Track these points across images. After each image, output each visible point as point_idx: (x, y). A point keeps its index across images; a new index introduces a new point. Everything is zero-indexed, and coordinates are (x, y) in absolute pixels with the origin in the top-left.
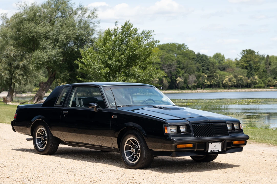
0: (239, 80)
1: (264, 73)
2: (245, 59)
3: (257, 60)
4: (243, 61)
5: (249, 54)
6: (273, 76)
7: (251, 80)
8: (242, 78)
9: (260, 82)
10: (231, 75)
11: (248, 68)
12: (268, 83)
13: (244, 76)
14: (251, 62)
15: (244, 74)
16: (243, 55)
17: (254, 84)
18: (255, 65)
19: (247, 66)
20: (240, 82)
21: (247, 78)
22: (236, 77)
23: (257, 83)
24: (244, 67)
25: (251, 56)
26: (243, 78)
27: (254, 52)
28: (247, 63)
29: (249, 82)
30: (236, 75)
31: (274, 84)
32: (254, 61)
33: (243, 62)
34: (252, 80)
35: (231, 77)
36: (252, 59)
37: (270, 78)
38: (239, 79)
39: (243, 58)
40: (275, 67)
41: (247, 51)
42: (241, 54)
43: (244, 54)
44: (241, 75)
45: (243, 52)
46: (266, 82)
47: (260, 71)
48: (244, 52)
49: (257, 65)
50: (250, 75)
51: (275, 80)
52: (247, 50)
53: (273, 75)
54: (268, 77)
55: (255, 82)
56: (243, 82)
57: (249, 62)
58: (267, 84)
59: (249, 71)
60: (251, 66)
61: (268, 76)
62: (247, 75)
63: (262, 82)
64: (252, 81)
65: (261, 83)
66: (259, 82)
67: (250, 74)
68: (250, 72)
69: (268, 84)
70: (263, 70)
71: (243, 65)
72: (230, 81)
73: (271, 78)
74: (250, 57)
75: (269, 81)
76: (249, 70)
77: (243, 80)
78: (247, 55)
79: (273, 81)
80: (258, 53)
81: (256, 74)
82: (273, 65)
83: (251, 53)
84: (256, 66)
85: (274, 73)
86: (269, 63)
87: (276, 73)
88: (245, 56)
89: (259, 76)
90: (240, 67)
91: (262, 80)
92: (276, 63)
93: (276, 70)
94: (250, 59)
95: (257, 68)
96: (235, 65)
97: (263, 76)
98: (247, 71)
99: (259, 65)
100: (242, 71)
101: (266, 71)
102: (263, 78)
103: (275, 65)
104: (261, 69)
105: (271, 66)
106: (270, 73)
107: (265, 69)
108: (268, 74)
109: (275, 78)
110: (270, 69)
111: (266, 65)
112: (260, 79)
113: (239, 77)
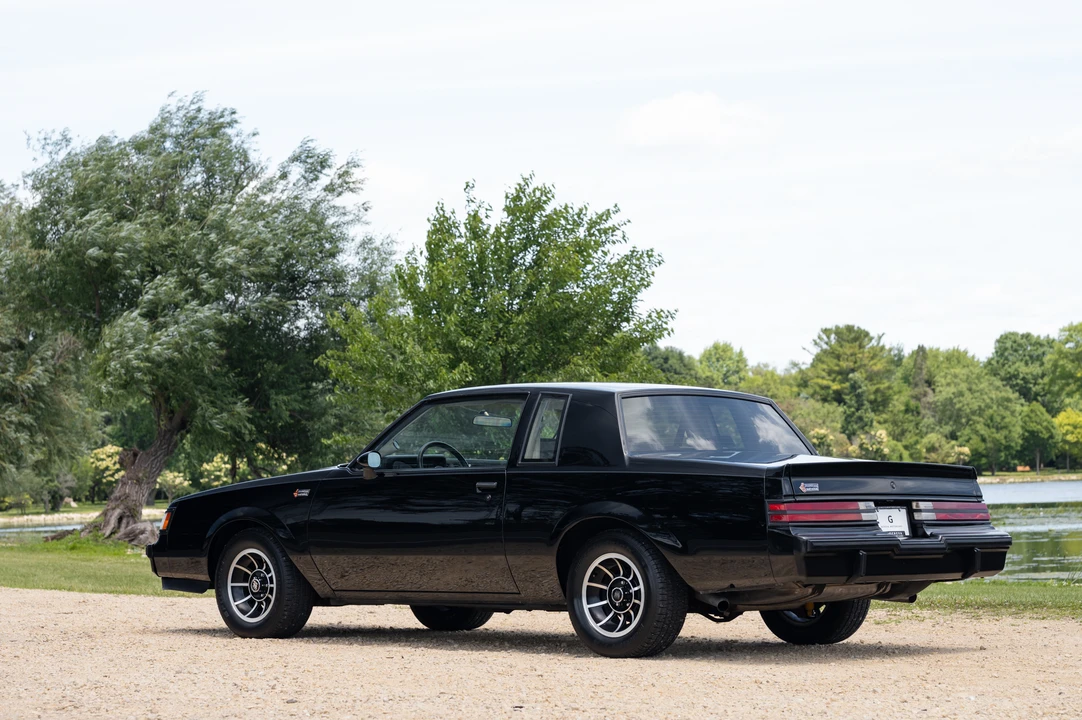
1: (909, 416)
2: (832, 363)
3: (879, 366)
4: (824, 370)
5: (848, 345)
6: (948, 429)
7: (860, 446)
8: (825, 436)
9: (898, 454)
11: (847, 398)
12: (928, 456)
13: (834, 430)
14: (855, 376)
15: (833, 421)
16: (825, 346)
18: (874, 388)
19: (843, 388)
21: (843, 437)
23: (883, 458)
24: (828, 394)
25: (856, 350)
26: (831, 437)
27: (867, 334)
28: (840, 377)
29: (853, 454)
31: (952, 459)
32: (866, 371)
33: (824, 374)
34: (865, 446)
36: (859, 364)
37: (933, 438)
38: (815, 441)
39: (825, 359)
40: (953, 393)
41: (838, 332)
42: (816, 344)
43: (827, 343)
44: (822, 428)
45: (825, 337)
46: (920, 452)
47: (895, 411)
48: (828, 337)
49: (882, 386)
50: (855, 427)
51: (953, 442)
52: (837, 327)
53: (947, 424)
54: (927, 433)
55: (878, 451)
57: (851, 375)
59: (853, 409)
60: (860, 391)
61: (924, 430)
62: (843, 427)
63: (907, 453)
64: (867, 449)
65: (900, 457)
66: (893, 451)
67: (856, 423)
68: (853, 413)
69: (926, 458)
70: (907, 405)
71: (828, 387)
73: (939, 436)
74: (852, 355)
75: (932, 449)
76: (850, 407)
77: (829, 446)
78: (841, 346)
79: (946, 447)
80: (880, 338)
81: (879, 422)
82: (942, 386)
83: (855, 339)
84: (877, 391)
85: (950, 418)
86: (926, 377)
87: (959, 417)
88: (833, 353)
89: (890, 429)
90: (812, 396)
91: (905, 443)
92: (956, 376)
93: (958, 406)
94: (851, 365)
95: (879, 399)
96: (795, 389)
97: (906, 431)
98: (841, 409)
99: (887, 385)
100: (825, 410)
101: (917, 407)
102: (908, 435)
103: (953, 385)
104: (895, 402)
105: (934, 390)
106: (934, 416)
107: (913, 403)
108: (926, 420)
109: (953, 436)
110: (931, 401)
111: (916, 385)
112: (895, 442)
113: (812, 433)
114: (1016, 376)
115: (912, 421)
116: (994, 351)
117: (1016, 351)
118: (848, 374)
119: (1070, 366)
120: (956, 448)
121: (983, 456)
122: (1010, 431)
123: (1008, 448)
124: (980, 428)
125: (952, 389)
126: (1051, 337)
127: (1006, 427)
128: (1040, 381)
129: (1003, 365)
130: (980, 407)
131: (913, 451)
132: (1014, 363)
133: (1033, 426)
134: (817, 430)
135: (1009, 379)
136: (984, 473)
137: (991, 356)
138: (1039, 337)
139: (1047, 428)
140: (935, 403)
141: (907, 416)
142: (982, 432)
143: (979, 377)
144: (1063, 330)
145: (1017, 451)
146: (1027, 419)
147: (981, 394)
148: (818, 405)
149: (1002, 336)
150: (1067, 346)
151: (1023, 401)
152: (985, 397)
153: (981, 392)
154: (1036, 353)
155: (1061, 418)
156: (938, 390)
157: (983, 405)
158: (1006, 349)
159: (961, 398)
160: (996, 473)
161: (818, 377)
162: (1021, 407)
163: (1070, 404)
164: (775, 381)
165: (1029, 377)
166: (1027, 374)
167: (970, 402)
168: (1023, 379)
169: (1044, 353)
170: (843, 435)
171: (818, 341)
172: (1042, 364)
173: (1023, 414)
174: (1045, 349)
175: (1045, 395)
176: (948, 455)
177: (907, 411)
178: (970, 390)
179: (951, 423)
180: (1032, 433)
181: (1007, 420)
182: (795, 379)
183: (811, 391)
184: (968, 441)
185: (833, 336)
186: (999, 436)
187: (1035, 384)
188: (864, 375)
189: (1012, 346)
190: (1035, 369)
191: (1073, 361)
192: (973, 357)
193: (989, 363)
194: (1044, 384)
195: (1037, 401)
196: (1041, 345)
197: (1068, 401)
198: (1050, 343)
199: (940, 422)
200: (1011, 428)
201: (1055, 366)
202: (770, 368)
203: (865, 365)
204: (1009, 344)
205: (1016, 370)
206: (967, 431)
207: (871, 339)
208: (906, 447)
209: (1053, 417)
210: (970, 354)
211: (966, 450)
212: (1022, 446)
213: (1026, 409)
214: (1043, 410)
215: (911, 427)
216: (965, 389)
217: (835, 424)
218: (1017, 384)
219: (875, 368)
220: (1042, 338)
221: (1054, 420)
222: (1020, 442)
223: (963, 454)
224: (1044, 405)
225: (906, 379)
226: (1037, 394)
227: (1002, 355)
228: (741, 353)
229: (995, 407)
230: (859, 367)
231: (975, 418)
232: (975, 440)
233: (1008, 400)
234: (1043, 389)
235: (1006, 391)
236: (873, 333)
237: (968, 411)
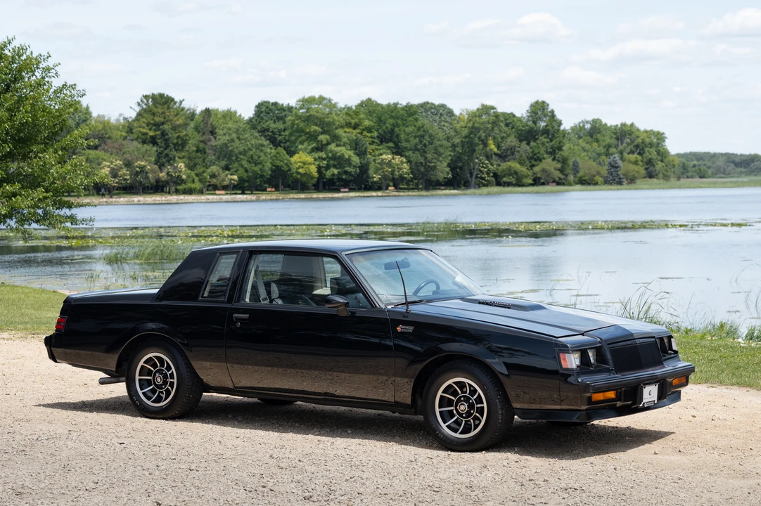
0: (137, 174)
1: (199, 154)
2: (149, 118)
3: (180, 122)
4: (144, 123)
5: (160, 107)
6: (223, 163)
7: (168, 173)
8: (145, 166)
9: (191, 179)
10: (116, 160)
11: (159, 141)
12: (211, 180)
13: (150, 162)
14: (166, 127)
15: (149, 156)
16: (145, 107)
17: (176, 183)
18: (177, 135)
19: (156, 135)
20: (139, 178)
21: (156, 167)
22: (128, 164)
23: (183, 181)
24: (147, 138)
25: (166, 110)
26: (149, 167)
27: (172, 99)
28: (154, 127)
29: (163, 179)
30: (128, 161)
31: (226, 183)
32: (172, 124)
33: (144, 125)
34: (170, 174)
35: (116, 165)
37: (214, 169)
38: (138, 169)
39: (143, 114)
40: (227, 140)
41: (154, 97)
42: (139, 104)
43: (146, 105)
44: (142, 161)
45: (145, 101)
46: (206, 178)
47: (190, 151)
48: (148, 101)
49: (182, 134)
50: (164, 160)
51: (227, 172)
52: (153, 94)
53: (223, 160)
54: (210, 166)
55: (179, 177)
56: (147, 178)
57: (161, 127)
58: (207, 184)
59: (162, 149)
60: (167, 137)
61: (208, 163)
62: (155, 160)
63: (196, 179)
64: (171, 176)
65: (193, 181)
66: (188, 177)
67: (165, 158)
68: (162, 151)
69: (209, 182)
70: (198, 147)
71: (146, 134)
72: (115, 176)
73: (218, 168)
74: (163, 113)
75: (213, 176)
76: (160, 147)
77: (147, 173)
78: (156, 107)
79: (223, 175)
80: (181, 102)
81: (179, 158)
82: (220, 135)
83: (165, 103)
84: (178, 137)
85: (225, 156)
86: (210, 129)
87: (231, 156)
88: (150, 111)
89: (187, 162)
90: (136, 139)
91: (196, 172)
92: (229, 129)
93: (230, 148)
94: (162, 119)
95: (180, 142)
96: (124, 134)
97: (197, 164)
98: (155, 149)
99: (185, 133)
100: (144, 149)
101: (204, 149)
102: (198, 167)
103: (227, 135)
104: (190, 145)
105: (215, 138)
106: (214, 155)
107: (201, 145)
108: (210, 157)
109: (227, 168)
110: (213, 144)
111: (204, 134)
112: (190, 171)
113: (136, 164)
114: (267, 130)
115: (200, 158)
116: (254, 113)
117: (268, 113)
118: (160, 126)
119: (302, 125)
120: (229, 176)
121: (246, 181)
122: (263, 166)
123: (262, 176)
124: (244, 163)
125: (227, 138)
126: (290, 105)
127: (260, 163)
128: (283, 133)
129: (260, 122)
130: (244, 149)
131: (201, 177)
132: (267, 121)
133: (278, 163)
134: (139, 162)
135: (263, 132)
136: (246, 192)
137: (252, 116)
138: (283, 105)
139: (286, 164)
140: (216, 146)
141: (197, 154)
142: (246, 166)
143: (244, 130)
144: (299, 101)
145: (267, 179)
146: (274, 158)
147: (246, 141)
148: (140, 146)
149: (259, 104)
150: (301, 111)
151: (271, 146)
152: (248, 143)
153: (246, 140)
154: (281, 115)
155: (295, 158)
156: (218, 138)
157: (246, 149)
158: (262, 112)
159: (233, 144)
160: (254, 192)
161: (140, 127)
162: (270, 150)
163: (301, 149)
164: (110, 128)
165: (276, 130)
166: (274, 128)
167: (238, 146)
168: (272, 132)
169: (285, 116)
170: (156, 166)
171: (141, 103)
172: (284, 122)
173: (272, 155)
174: (287, 113)
175: (285, 143)
176: (223, 180)
177: (197, 151)
178: (238, 138)
179: (226, 159)
180: (277, 167)
181: (261, 158)
182: (124, 127)
183: (136, 136)
184: (236, 172)
185: (150, 100)
186: (257, 169)
187: (280, 135)
188: (170, 126)
189: (266, 110)
190: (280, 125)
191: (304, 121)
192: (240, 116)
193: (251, 120)
194: (286, 135)
195: (281, 147)
196: (284, 110)
197: (300, 147)
198: (290, 109)
199: (218, 158)
200: (264, 163)
201: (293, 124)
202: (106, 118)
203: (171, 120)
204: (263, 109)
205: (268, 126)
206: (236, 165)
207: (176, 103)
208: (197, 175)
209: (291, 157)
210: (238, 114)
211: (235, 177)
212: (271, 175)
213: (273, 151)
214: (285, 152)
215: (200, 161)
216: (235, 138)
217: (150, 158)
218: (268, 135)
219: (178, 123)
220: (285, 105)
221: (291, 159)
222: (270, 172)
223: (233, 180)
224: (285, 149)
225: (197, 129)
226: (280, 142)
227: (259, 116)
228: (87, 108)
229: (254, 150)
230: (167, 121)
231: (241, 157)
232: (241, 171)
233: (262, 145)
234: (285, 138)
235: (261, 140)
236: (177, 99)
237: (237, 152)
